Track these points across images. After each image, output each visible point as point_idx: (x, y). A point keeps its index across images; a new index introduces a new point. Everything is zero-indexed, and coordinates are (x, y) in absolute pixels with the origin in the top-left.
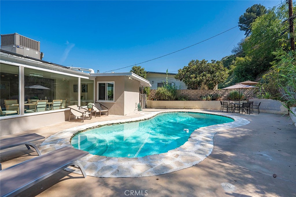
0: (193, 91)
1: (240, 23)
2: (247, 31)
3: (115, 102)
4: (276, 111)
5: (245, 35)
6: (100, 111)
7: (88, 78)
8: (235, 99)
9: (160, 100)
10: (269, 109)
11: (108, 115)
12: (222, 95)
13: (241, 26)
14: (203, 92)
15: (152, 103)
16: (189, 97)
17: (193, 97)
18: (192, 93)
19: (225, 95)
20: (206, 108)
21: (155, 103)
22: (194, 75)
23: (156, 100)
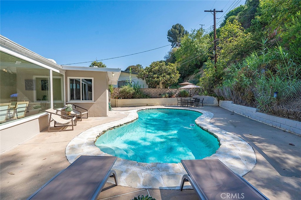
0: (154, 89)
1: (168, 35)
2: (173, 43)
3: (94, 101)
4: (211, 104)
5: (171, 46)
6: (81, 114)
7: (58, 71)
8: (184, 96)
9: (125, 98)
10: (207, 103)
11: (87, 118)
12: (175, 93)
13: (169, 38)
14: (161, 91)
15: (117, 102)
16: (151, 95)
17: (153, 95)
18: (152, 91)
19: (176, 93)
20: (164, 104)
21: (120, 101)
22: (157, 75)
23: (121, 99)
